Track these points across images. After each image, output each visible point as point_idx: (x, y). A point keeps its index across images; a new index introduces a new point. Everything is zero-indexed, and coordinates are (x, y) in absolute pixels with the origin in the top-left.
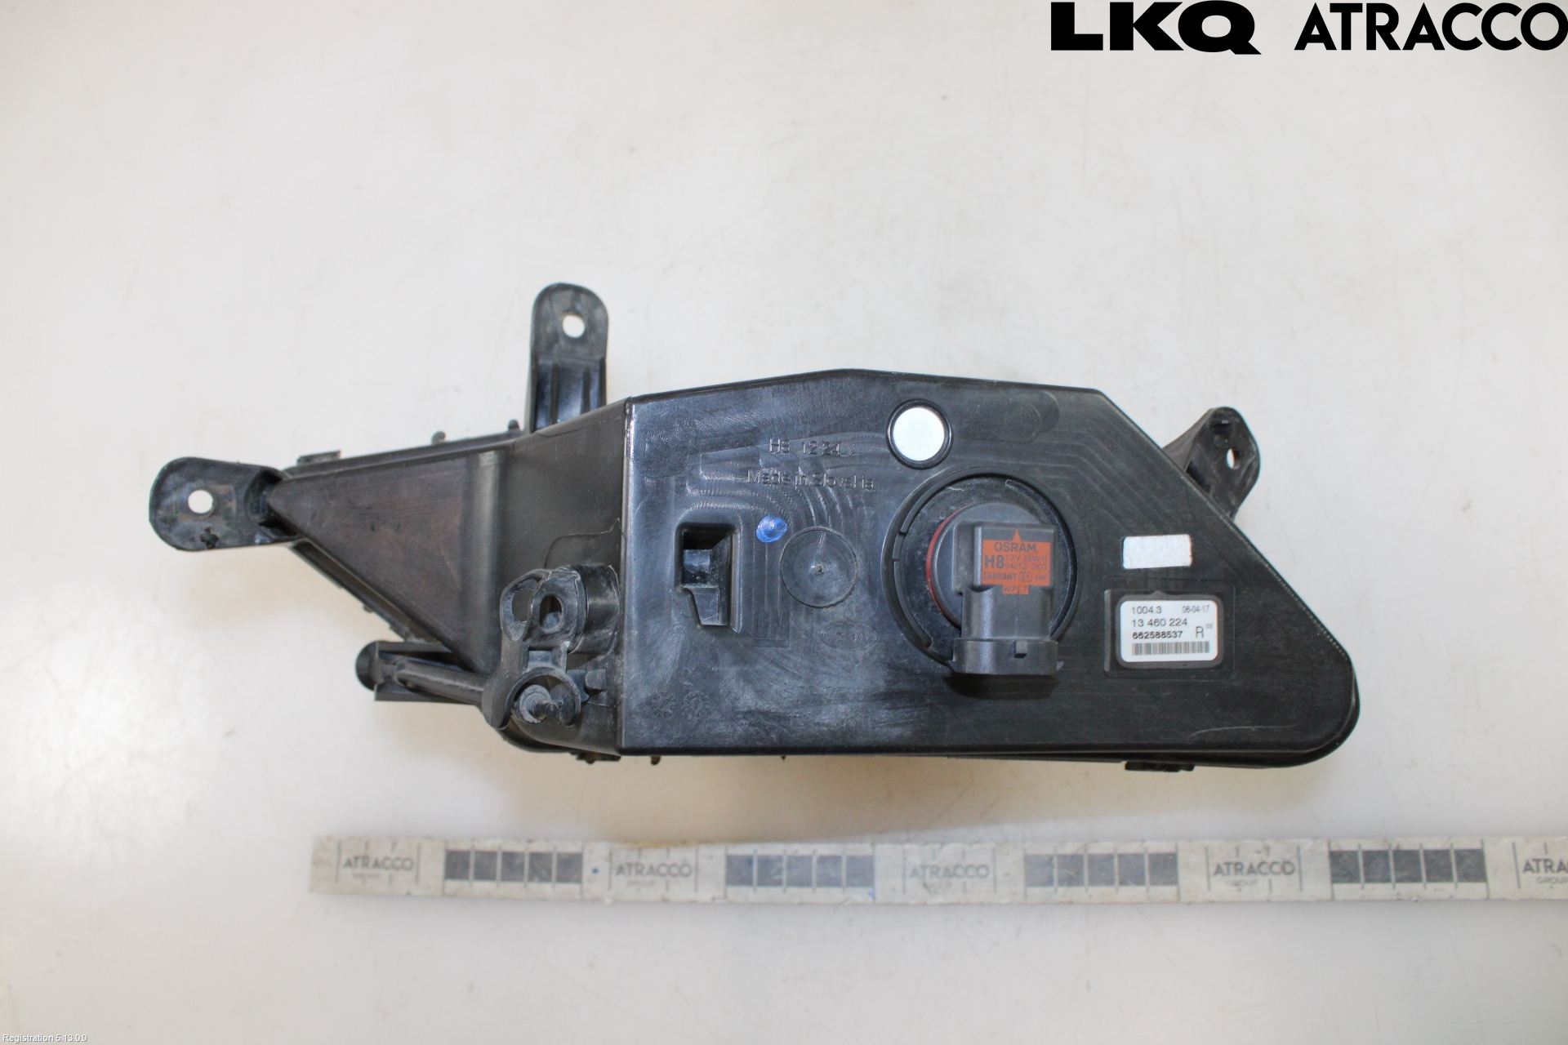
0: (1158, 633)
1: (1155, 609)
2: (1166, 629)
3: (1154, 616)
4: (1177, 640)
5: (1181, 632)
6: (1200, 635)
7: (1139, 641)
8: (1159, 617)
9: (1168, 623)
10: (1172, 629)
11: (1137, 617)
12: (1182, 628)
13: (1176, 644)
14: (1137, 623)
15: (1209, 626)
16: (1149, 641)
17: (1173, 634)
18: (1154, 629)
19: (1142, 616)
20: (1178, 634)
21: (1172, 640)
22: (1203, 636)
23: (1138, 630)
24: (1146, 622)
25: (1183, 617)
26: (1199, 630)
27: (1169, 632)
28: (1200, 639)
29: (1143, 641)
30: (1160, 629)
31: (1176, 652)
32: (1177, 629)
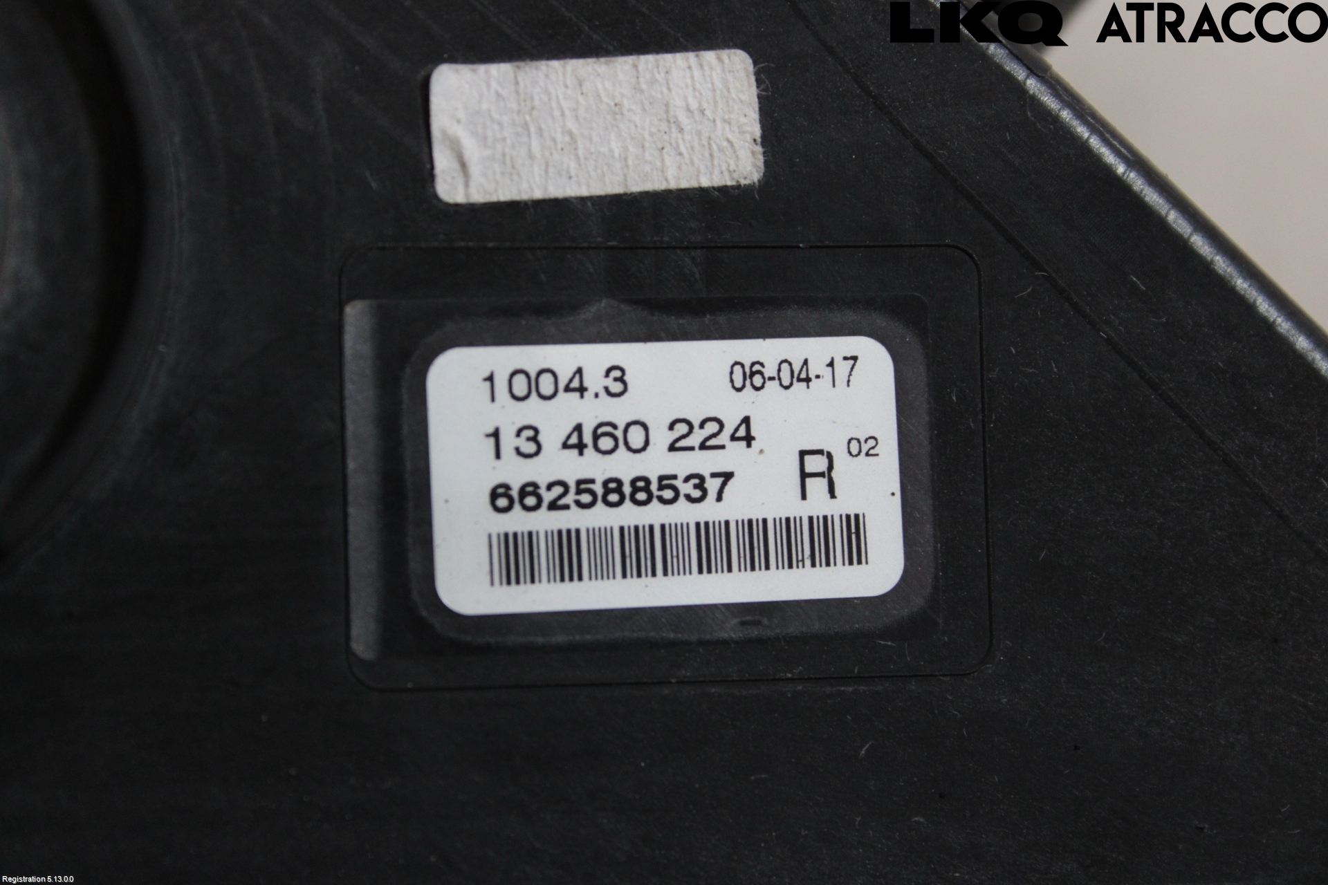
0: (613, 485)
1: (594, 380)
2: (655, 463)
3: (590, 412)
4: (709, 511)
5: (728, 476)
6: (817, 487)
7: (518, 521)
8: (619, 412)
9: (661, 438)
10: (682, 465)
11: (510, 416)
12: (732, 457)
13: (703, 529)
14: (509, 442)
15: (863, 447)
16: (573, 519)
17: (687, 488)
18: (595, 467)
19: (532, 412)
20: (713, 485)
21: (683, 514)
22: (832, 493)
23: (516, 473)
24: (552, 438)
25: (731, 409)
26: (816, 464)
27: (666, 481)
28: (818, 503)
29: (544, 522)
30: (624, 466)
31: (705, 566)
32: (704, 463)
